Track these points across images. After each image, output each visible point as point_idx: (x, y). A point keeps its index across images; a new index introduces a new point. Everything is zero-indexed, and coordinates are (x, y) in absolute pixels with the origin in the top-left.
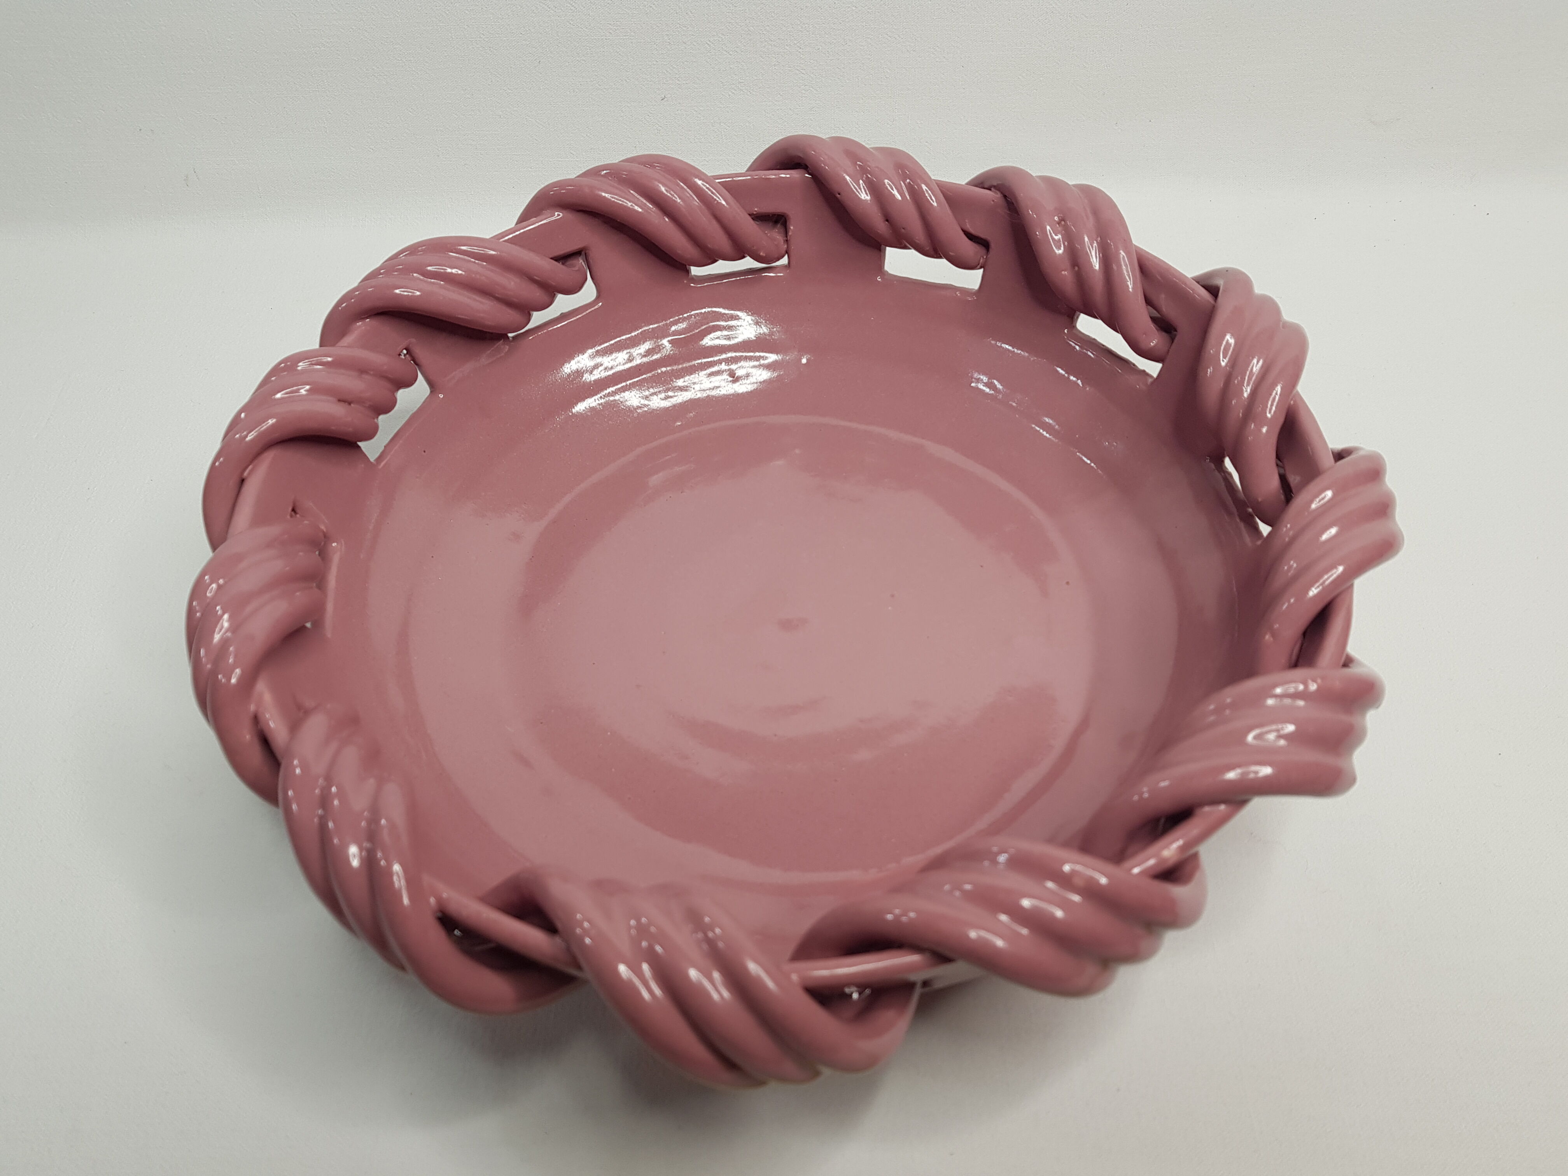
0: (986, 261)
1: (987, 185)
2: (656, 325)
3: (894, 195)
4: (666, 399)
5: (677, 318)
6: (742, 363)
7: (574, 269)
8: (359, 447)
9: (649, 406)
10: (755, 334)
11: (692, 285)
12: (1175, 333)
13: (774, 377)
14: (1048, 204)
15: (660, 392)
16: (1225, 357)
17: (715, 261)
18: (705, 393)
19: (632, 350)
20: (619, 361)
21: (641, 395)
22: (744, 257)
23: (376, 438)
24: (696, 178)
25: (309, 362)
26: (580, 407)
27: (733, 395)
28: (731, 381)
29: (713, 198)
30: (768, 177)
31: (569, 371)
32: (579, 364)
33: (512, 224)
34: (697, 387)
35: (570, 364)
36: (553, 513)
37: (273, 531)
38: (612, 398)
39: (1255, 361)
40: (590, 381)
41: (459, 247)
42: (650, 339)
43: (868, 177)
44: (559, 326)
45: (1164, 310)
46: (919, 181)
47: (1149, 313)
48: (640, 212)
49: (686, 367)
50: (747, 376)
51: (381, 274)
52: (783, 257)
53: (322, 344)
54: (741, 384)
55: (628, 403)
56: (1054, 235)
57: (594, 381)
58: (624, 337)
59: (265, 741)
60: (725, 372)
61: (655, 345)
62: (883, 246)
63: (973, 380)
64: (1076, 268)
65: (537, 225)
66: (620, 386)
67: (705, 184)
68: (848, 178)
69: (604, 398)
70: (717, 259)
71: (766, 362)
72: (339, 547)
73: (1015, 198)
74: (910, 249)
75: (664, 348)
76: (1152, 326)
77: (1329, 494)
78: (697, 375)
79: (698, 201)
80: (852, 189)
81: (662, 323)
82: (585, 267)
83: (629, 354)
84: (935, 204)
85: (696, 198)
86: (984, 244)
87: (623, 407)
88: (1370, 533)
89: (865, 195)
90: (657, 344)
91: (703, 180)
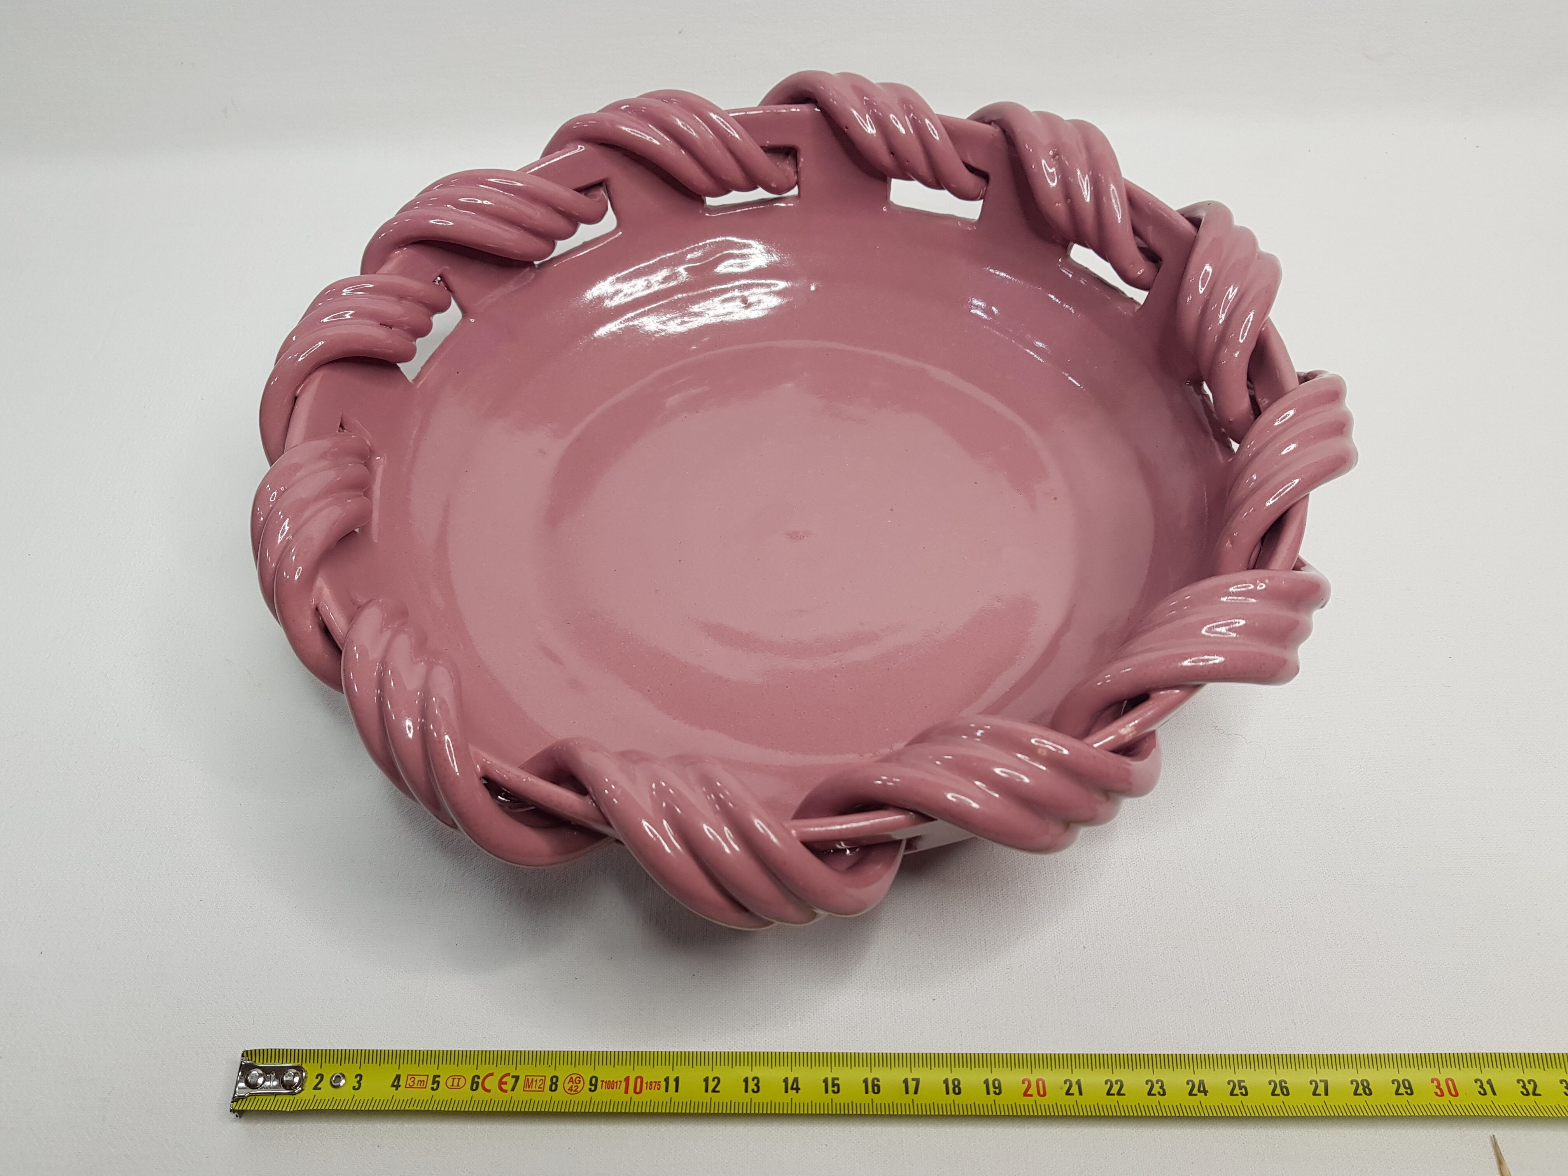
0: (985, 193)
1: (986, 120)
2: (672, 254)
3: (898, 129)
4: (682, 324)
5: (693, 246)
6: (754, 290)
7: (595, 200)
8: (399, 368)
9: (666, 331)
10: (766, 261)
11: (707, 215)
12: (1160, 262)
13: (784, 304)
14: (1044, 139)
15: (676, 317)
16: (1203, 286)
17: (728, 192)
18: (719, 318)
19: (650, 278)
20: (637, 288)
21: (659, 320)
22: (756, 188)
23: (414, 359)
24: (711, 112)
25: (353, 288)
26: (602, 332)
27: (745, 320)
28: (743, 308)
29: (727, 131)
30: (779, 111)
31: (591, 297)
32: (600, 291)
33: (537, 158)
34: (711, 313)
35: (592, 292)
36: (576, 431)
37: (324, 444)
38: (631, 323)
39: (1231, 289)
40: (611, 308)
41: (489, 180)
42: (668, 266)
43: (874, 112)
44: (581, 254)
45: (1151, 242)
46: (922, 116)
47: (1137, 244)
48: (658, 145)
49: (701, 294)
50: (759, 303)
51: (417, 205)
52: (793, 187)
53: (363, 272)
54: (752, 310)
55: (647, 328)
56: (1048, 169)
57: (614, 307)
58: (642, 265)
59: (326, 631)
60: (737, 299)
61: (671, 273)
62: (888, 178)
63: (972, 307)
64: (1069, 201)
65: (561, 157)
66: (638, 312)
67: (720, 118)
68: (855, 113)
69: (623, 323)
70: (730, 190)
71: (777, 289)
72: (382, 460)
73: (1013, 132)
74: (912, 180)
75: (680, 275)
76: (1139, 256)
77: (1291, 413)
78: (711, 301)
79: (712, 134)
80: (859, 123)
81: (679, 252)
82: (606, 197)
83: (647, 282)
84: (937, 138)
85: (711, 132)
86: (984, 176)
87: (641, 332)
88: (1326, 449)
89: (872, 130)
90: (674, 271)
91: (718, 115)
